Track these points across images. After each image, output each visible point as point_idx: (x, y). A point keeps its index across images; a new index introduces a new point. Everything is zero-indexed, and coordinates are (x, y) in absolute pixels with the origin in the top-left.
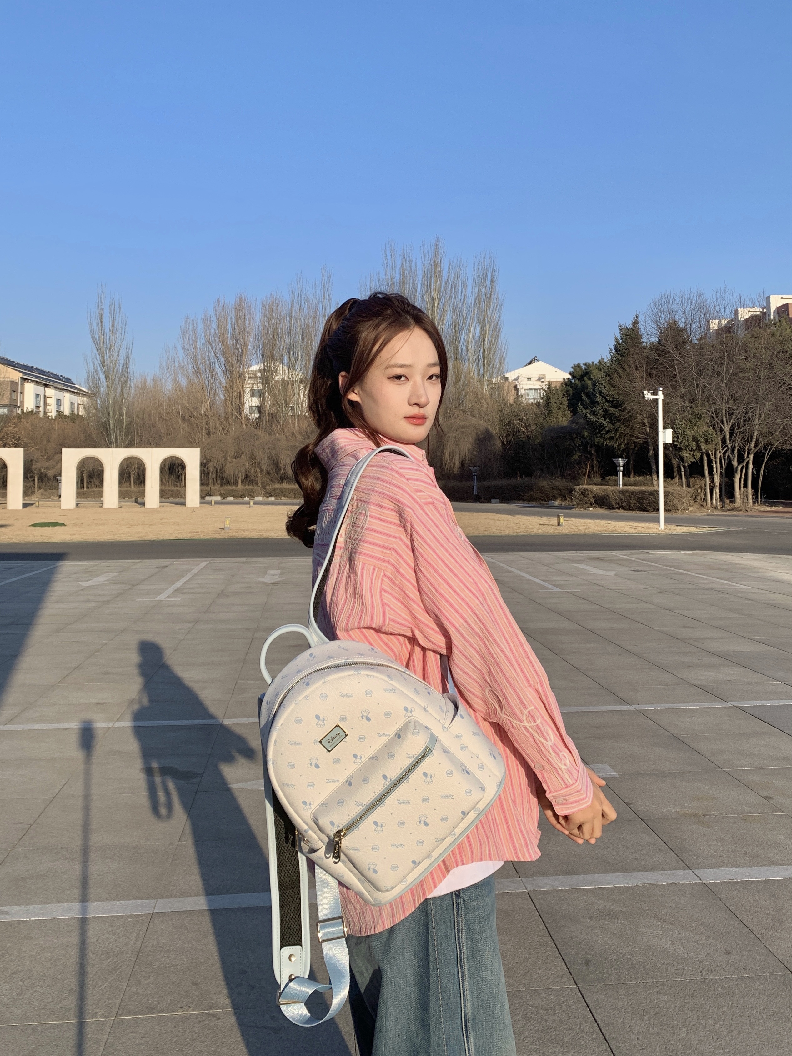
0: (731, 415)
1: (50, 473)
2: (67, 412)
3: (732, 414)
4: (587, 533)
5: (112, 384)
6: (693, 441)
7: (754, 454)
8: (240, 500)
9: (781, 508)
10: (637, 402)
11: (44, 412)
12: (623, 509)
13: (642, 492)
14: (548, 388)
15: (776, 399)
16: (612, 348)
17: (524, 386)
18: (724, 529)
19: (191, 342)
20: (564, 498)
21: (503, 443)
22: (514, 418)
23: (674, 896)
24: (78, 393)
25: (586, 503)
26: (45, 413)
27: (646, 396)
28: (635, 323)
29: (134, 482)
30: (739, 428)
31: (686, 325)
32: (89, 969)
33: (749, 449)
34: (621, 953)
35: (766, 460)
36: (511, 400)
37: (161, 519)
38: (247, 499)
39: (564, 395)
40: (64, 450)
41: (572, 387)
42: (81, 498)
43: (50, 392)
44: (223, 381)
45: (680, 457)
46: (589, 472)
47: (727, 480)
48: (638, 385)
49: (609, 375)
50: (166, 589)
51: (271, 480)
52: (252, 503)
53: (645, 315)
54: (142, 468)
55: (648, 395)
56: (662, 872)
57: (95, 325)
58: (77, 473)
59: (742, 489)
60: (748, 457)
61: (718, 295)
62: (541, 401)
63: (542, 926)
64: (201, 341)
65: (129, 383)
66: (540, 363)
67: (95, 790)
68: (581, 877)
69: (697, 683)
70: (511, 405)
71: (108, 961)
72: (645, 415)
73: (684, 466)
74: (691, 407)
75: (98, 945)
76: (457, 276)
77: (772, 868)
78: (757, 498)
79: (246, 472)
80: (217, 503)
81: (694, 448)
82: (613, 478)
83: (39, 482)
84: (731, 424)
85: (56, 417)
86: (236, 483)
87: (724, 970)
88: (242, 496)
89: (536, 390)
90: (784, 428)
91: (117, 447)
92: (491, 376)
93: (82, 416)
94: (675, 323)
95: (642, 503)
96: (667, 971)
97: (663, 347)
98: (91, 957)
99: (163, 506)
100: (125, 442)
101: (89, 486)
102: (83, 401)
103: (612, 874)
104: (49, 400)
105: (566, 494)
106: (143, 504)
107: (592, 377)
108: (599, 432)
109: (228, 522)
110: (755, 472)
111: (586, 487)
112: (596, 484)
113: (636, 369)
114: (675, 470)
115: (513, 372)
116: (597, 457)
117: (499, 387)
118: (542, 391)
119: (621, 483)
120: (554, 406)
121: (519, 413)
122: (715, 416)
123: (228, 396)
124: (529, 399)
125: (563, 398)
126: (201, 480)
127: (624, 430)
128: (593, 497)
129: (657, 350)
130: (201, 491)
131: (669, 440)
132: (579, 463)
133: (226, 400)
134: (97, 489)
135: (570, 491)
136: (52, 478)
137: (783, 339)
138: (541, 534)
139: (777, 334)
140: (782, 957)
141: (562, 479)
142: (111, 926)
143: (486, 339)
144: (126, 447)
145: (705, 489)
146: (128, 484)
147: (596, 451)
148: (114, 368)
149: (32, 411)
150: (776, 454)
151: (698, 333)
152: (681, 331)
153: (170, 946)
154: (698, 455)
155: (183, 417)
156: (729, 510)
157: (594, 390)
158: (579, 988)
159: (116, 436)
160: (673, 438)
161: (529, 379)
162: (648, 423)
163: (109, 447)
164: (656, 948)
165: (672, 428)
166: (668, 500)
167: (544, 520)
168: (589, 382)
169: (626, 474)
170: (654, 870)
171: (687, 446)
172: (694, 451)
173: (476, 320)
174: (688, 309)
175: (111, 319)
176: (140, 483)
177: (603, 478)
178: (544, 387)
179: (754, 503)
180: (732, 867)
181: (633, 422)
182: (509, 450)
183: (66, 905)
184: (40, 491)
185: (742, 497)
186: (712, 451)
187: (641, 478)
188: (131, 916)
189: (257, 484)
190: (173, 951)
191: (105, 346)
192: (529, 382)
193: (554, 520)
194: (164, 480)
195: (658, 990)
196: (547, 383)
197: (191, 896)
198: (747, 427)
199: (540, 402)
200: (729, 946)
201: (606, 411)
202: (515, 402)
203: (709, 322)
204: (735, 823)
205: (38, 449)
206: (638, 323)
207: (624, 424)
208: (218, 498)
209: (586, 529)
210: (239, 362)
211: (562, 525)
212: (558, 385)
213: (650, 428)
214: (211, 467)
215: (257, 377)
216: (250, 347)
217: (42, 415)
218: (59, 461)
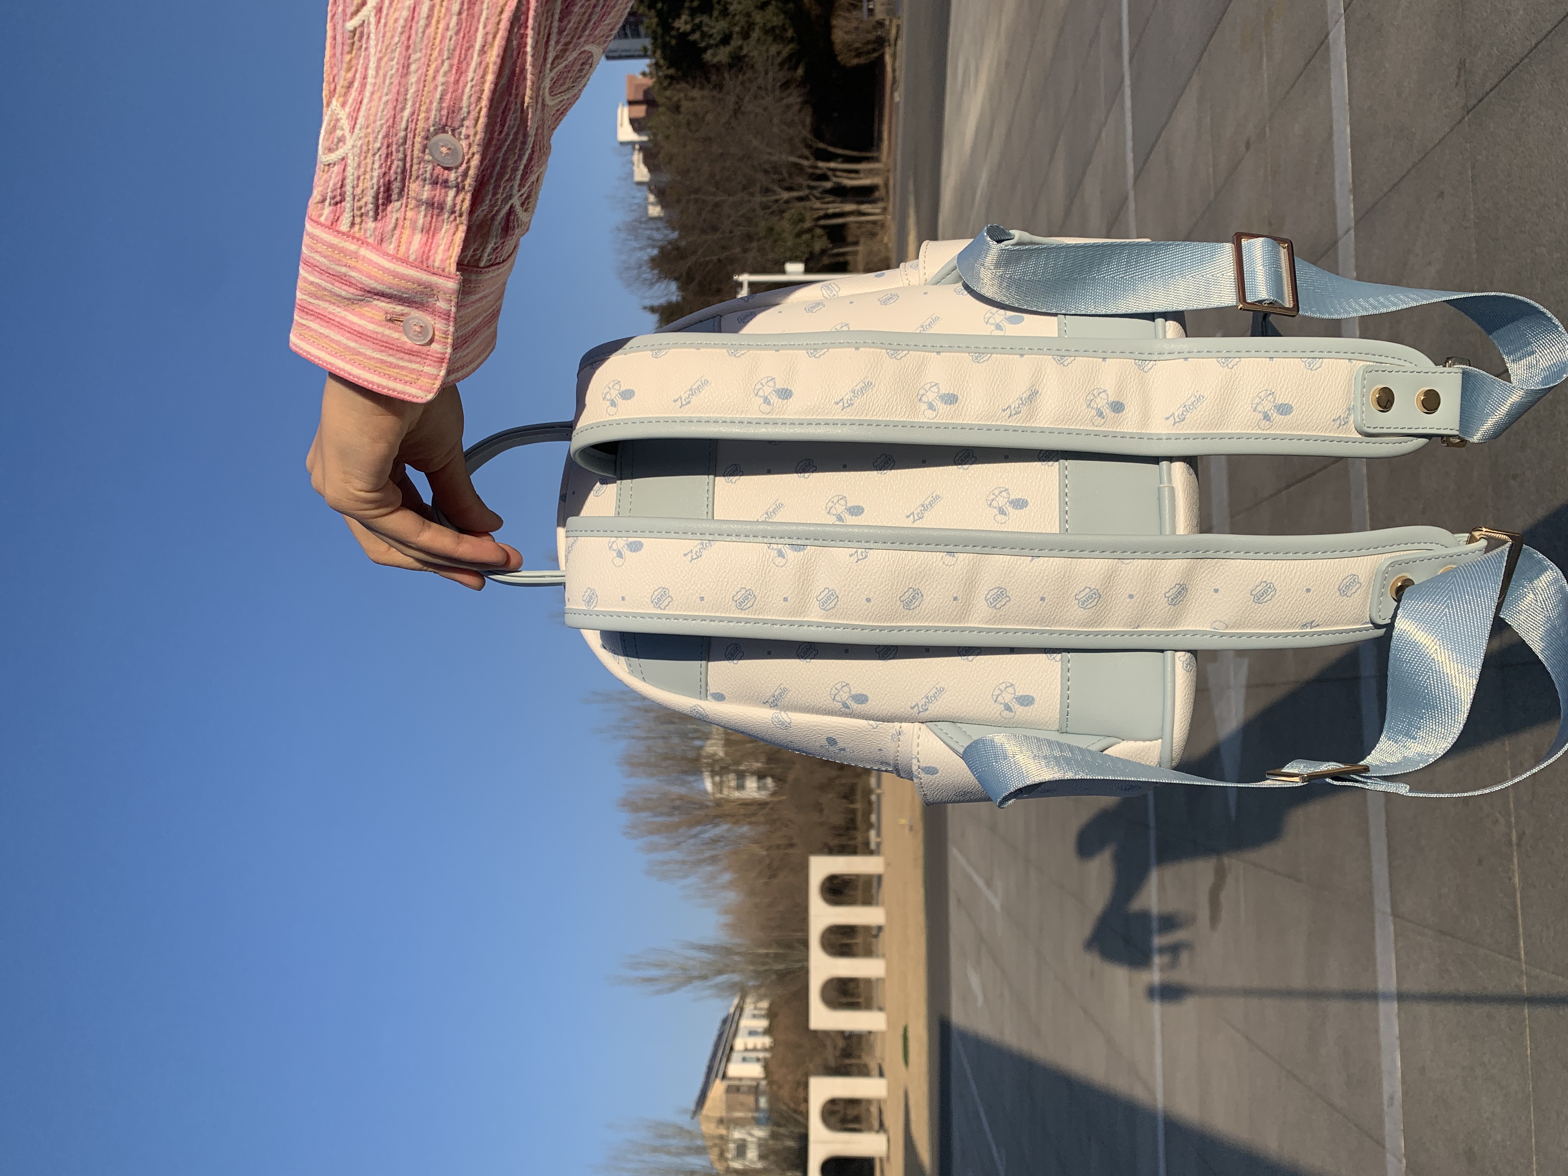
0: (768, 190)
1: (841, 1043)
2: (763, 1023)
3: (767, 188)
5: (729, 966)
6: (801, 237)
7: (817, 161)
8: (875, 806)
9: (885, 128)
15: (748, 134)
18: (912, 199)
19: (677, 867)
24: (740, 1009)
26: (765, 1050)
28: (653, 310)
29: (853, 938)
30: (784, 180)
31: (656, 246)
33: (811, 167)
35: (824, 146)
37: (899, 904)
38: (873, 798)
40: (812, 1027)
42: (872, 1005)
43: (739, 1044)
44: (725, 827)
45: (821, 253)
47: (850, 194)
50: (986, 899)
52: (878, 791)
53: (643, 298)
54: (835, 929)
55: (744, 294)
57: (655, 988)
58: (841, 1009)
59: (861, 176)
60: (820, 168)
64: (675, 855)
65: (728, 946)
71: (1451, 970)
73: (833, 249)
74: (758, 240)
75: (1432, 980)
77: (1335, 139)
78: (872, 157)
79: (839, 798)
80: (879, 834)
81: (810, 236)
83: (852, 1058)
84: (779, 190)
85: (771, 1037)
86: (854, 811)
87: (1462, 200)
88: (870, 803)
90: (785, 124)
91: (808, 960)
93: (770, 1004)
94: (653, 260)
97: (684, 275)
98: (1446, 988)
99: (883, 902)
100: (802, 951)
101: (858, 995)
102: (751, 1003)
104: (750, 1046)
106: (880, 928)
109: (903, 822)
110: (839, 161)
114: (837, 259)
122: (771, 210)
123: (745, 820)
126: (850, 854)
129: (687, 283)
130: (864, 854)
131: (800, 267)
133: (750, 823)
134: (861, 985)
136: (847, 1041)
137: (673, 125)
139: (668, 132)
140: (1446, 127)
142: (1409, 968)
144: (808, 948)
145: (862, 223)
146: (855, 946)
148: (710, 964)
149: (764, 1067)
150: (817, 133)
151: (665, 232)
152: (662, 253)
153: (1433, 893)
154: (819, 231)
155: (771, 877)
156: (887, 192)
159: (796, 961)
160: (797, 263)
163: (808, 970)
165: (784, 264)
166: (875, 269)
171: (807, 244)
172: (813, 236)
174: (635, 245)
175: (649, 967)
176: (853, 931)
179: (878, 161)
180: (1335, 190)
183: (1381, 1021)
184: (864, 1057)
185: (870, 176)
186: (814, 214)
188: (1396, 943)
189: (855, 784)
190: (1439, 890)
191: (681, 975)
194: (850, 901)
197: (1371, 867)
198: (784, 170)
200: (1432, 194)
203: (651, 218)
205: (811, 1059)
206: (652, 307)
208: (872, 834)
210: (702, 806)
214: (835, 842)
215: (721, 782)
216: (683, 791)
217: (767, 1055)
218: (826, 1033)
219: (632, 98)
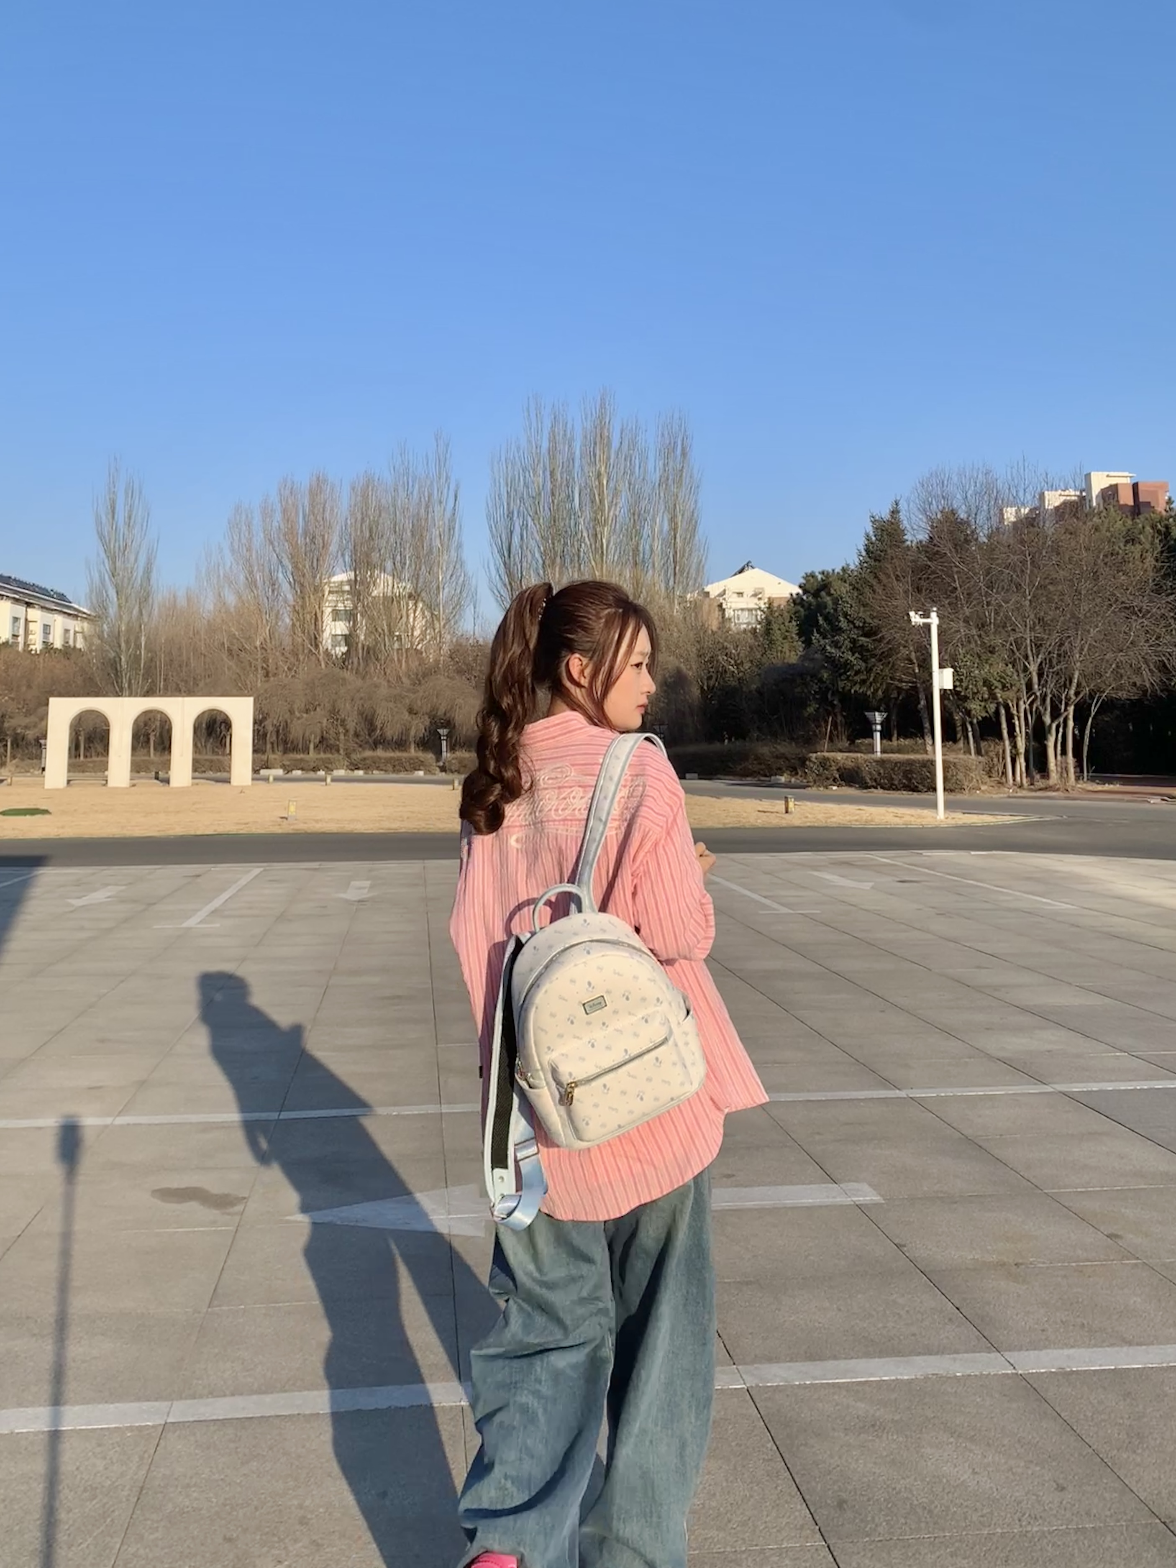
0: (1038, 647)
1: (31, 734)
2: (58, 644)
3: (1041, 645)
4: (829, 825)
5: (127, 601)
6: (984, 686)
7: (1075, 706)
8: (311, 775)
9: (1117, 787)
10: (900, 629)
11: (25, 643)
12: (882, 788)
13: (911, 763)
14: (769, 608)
15: (1104, 624)
16: (862, 548)
17: (732, 604)
18: (1034, 818)
19: (244, 541)
20: (794, 771)
21: (702, 688)
22: (719, 653)
23: (975, 1394)
24: (75, 615)
25: (828, 779)
26: (26, 645)
27: (913, 620)
28: (895, 512)
29: (155, 749)
30: (1051, 666)
31: (969, 516)
32: (62, 1515)
33: (1068, 699)
34: (894, 1489)
35: (1093, 714)
36: (714, 624)
37: (194, 804)
38: (321, 773)
39: (791, 618)
40: (52, 700)
41: (803, 606)
42: (74, 772)
43: (34, 614)
44: (290, 597)
45: (966, 709)
46: (831, 731)
47: (1037, 745)
48: (900, 602)
49: (857, 589)
50: (198, 910)
51: (361, 746)
52: (329, 780)
53: (908, 502)
54: (167, 727)
55: (916, 619)
56: (955, 1356)
57: (104, 518)
58: (71, 734)
59: (1059, 757)
60: (1066, 710)
61: (1014, 471)
62: (758, 626)
63: (770, 1444)
64: (259, 539)
65: (151, 601)
66: (756, 570)
67: (79, 1226)
68: (830, 1364)
69: (1001, 1054)
70: (713, 633)
71: (94, 1502)
72: (911, 648)
73: (971, 723)
74: (980, 636)
75: (79, 1477)
76: (633, 444)
77: (1125, 1349)
78: (1082, 771)
79: (322, 733)
80: (276, 779)
81: (986, 696)
82: (867, 741)
83: (12, 748)
84: (1039, 660)
85: (41, 651)
86: (306, 750)
87: (1055, 1516)
88: (315, 769)
89: (750, 610)
90: (1118, 667)
91: (130, 695)
92: (685, 591)
93: (80, 650)
94: (953, 512)
95: (910, 780)
96: (966, 1518)
97: (936, 549)
98: (66, 1495)
99: (197, 784)
100: (142, 688)
101: (88, 754)
102: (83, 628)
103: (877, 1360)
104: (32, 626)
105: (798, 765)
106: (167, 781)
107: (832, 591)
108: (845, 673)
109: (292, 808)
110: (1077, 732)
111: (826, 754)
112: (841, 751)
113: (897, 580)
114: (959, 729)
115: (716, 585)
116: (843, 709)
117: (696, 606)
118: (759, 613)
119: (879, 749)
120: (777, 635)
121: (726, 644)
122: (1015, 649)
123: (298, 620)
124: (740, 624)
125: (790, 622)
126: (254, 745)
127: (882, 670)
128: (838, 770)
129: (927, 552)
130: (254, 762)
131: (949, 686)
132: (816, 719)
133: (294, 625)
134: (100, 758)
135: (803, 761)
136: (33, 742)
137: (1112, 536)
138: (760, 826)
139: (1103, 530)
140: (1145, 1494)
141: (790, 743)
142: (99, 1445)
143: (678, 536)
144: (144, 696)
145: (1004, 758)
146: (146, 751)
147: (840, 701)
148: (129, 579)
149: (7, 642)
150: (1108, 706)
151: (986, 527)
152: (961, 523)
153: (191, 1478)
154: (992, 707)
155: (230, 650)
156: (1041, 789)
157: (835, 610)
158: (828, 1547)
159: (130, 681)
160: (954, 682)
161: (740, 594)
162: (917, 659)
163: (119, 696)
164: (948, 1481)
165: (952, 667)
166: (949, 775)
167: (765, 804)
168: (828, 598)
169: (886, 735)
170: (943, 1353)
171: (976, 693)
172: (986, 700)
173: (663, 507)
174: (970, 492)
175: (127, 508)
176: (164, 749)
177: (852, 742)
178: (763, 606)
179: (1077, 779)
180: (1062, 1348)
181: (894, 657)
182: (711, 699)
183: (30, 1410)
184: (14, 762)
185: (1059, 769)
186: (1012, 701)
187: (908, 742)
188: (130, 1428)
189: (338, 751)
190: (195, 1485)
191: (117, 545)
192: (741, 599)
193: (780, 805)
194: (199, 745)
195: (953, 1550)
196: (766, 600)
197: (225, 1396)
198: (1062, 666)
199: (755, 629)
200: (1062, 1476)
201: (854, 641)
202: (719, 628)
203: (1001, 510)
204: (1065, 1276)
205: (13, 699)
206: (898, 512)
207: (881, 660)
208: (280, 772)
209: (830, 818)
210: (315, 570)
211: (791, 813)
212: (783, 604)
213: (919, 666)
214: (269, 726)
215: (343, 592)
216: (333, 548)
217: (21, 647)
218: (44, 717)
219: (1141, 488)
